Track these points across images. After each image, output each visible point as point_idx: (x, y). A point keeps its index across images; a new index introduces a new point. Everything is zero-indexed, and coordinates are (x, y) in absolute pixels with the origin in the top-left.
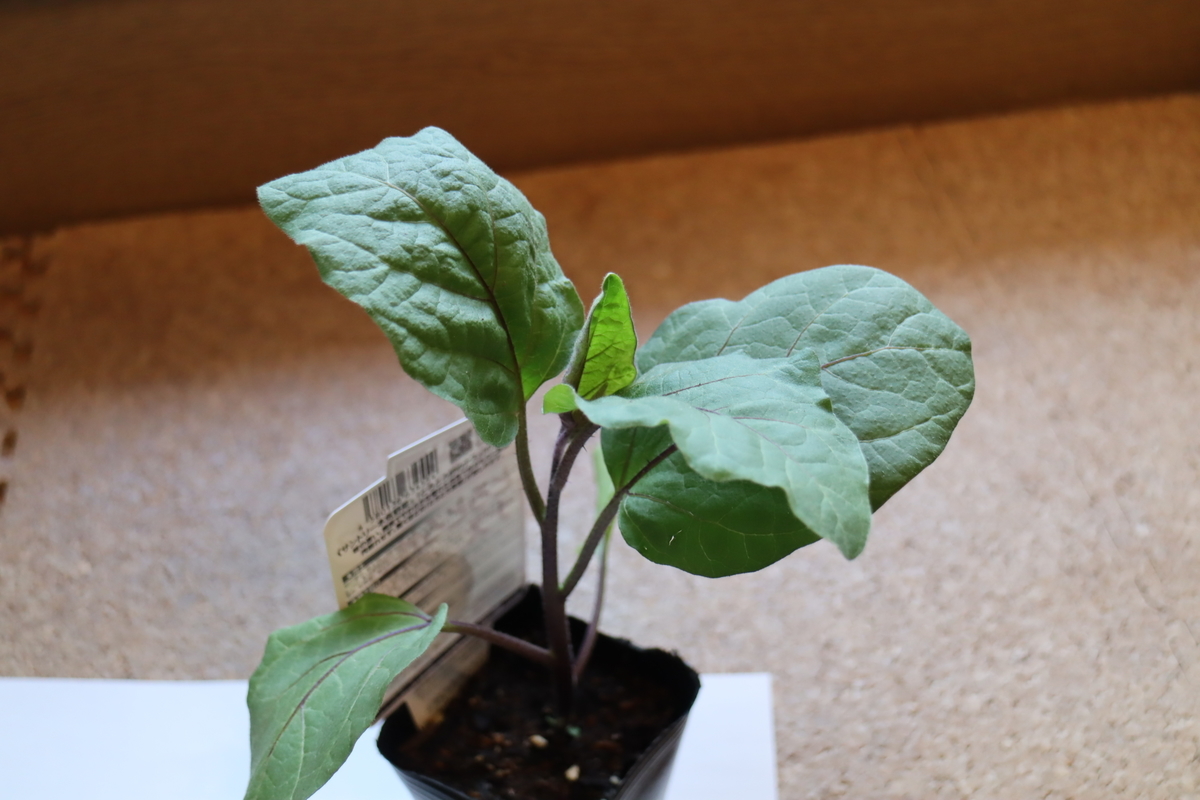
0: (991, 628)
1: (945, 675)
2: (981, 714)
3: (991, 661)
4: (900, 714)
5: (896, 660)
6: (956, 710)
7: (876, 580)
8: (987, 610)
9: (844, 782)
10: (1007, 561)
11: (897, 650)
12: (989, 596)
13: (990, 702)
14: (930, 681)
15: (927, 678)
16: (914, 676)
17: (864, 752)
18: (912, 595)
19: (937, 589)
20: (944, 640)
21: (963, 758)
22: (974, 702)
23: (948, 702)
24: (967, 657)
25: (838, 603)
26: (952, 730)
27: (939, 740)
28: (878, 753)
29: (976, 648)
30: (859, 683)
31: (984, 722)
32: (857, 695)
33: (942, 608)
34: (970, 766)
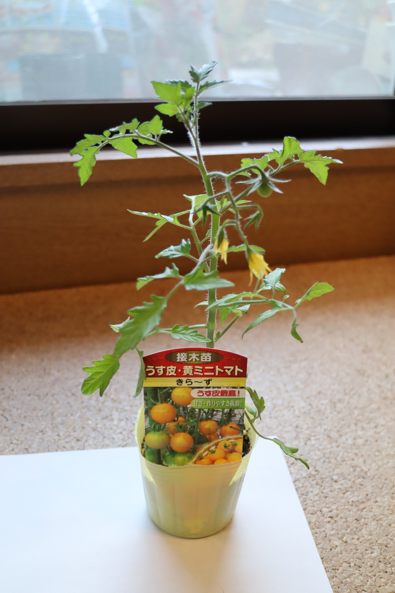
0: (360, 417)
1: (346, 433)
2: (364, 445)
3: (363, 428)
4: (332, 447)
5: (325, 430)
6: (354, 444)
7: (310, 405)
8: (356, 412)
9: (316, 471)
10: (359, 396)
11: (326, 427)
12: (356, 408)
13: (367, 441)
14: (341, 436)
15: (340, 435)
16: (334, 435)
17: (322, 460)
18: (326, 409)
19: (335, 407)
20: (342, 423)
21: (361, 460)
22: (360, 442)
23: (350, 442)
24: (353, 427)
25: (297, 413)
26: (354, 451)
27: (350, 455)
28: (327, 460)
29: (356, 424)
30: (313, 438)
31: (366, 447)
32: (313, 442)
33: (339, 412)
34: (365, 462)
